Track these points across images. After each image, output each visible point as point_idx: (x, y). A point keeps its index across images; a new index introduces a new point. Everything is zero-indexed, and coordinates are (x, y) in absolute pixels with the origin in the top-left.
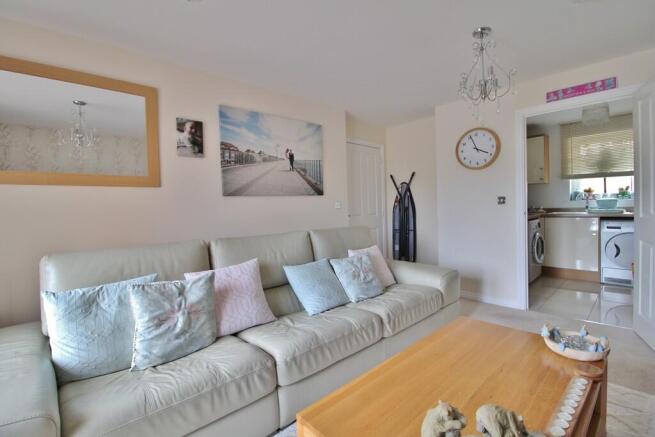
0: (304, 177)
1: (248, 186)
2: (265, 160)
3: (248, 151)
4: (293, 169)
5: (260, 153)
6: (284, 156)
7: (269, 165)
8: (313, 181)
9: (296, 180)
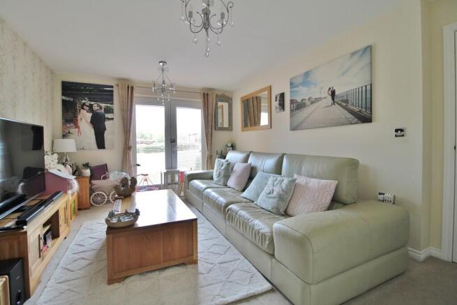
0: (345, 108)
1: (302, 122)
2: (312, 103)
3: (302, 100)
4: (334, 102)
5: (309, 99)
6: (327, 95)
7: (315, 105)
8: (357, 109)
9: (338, 111)
